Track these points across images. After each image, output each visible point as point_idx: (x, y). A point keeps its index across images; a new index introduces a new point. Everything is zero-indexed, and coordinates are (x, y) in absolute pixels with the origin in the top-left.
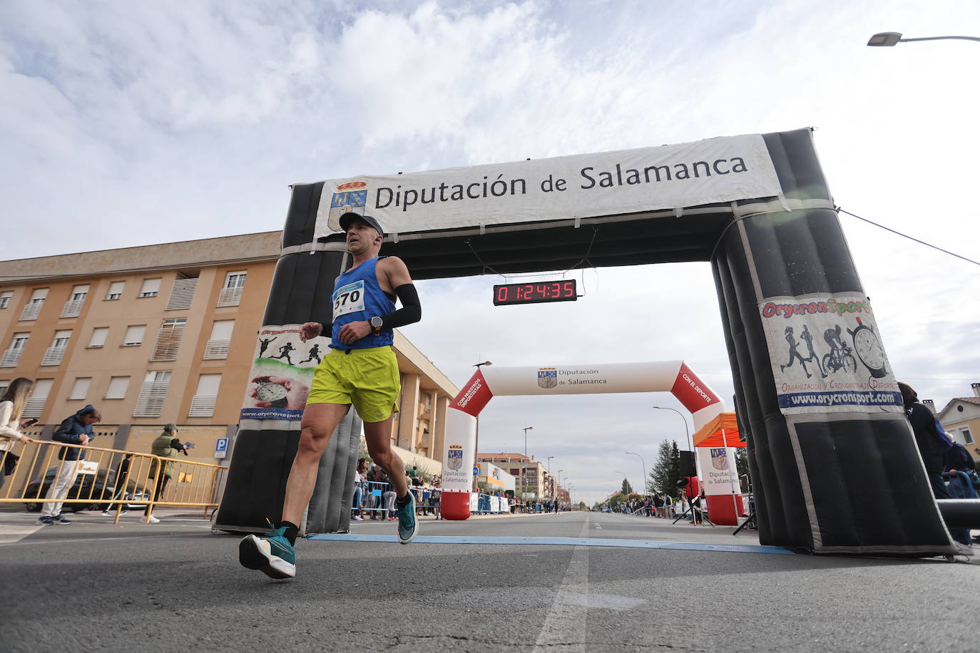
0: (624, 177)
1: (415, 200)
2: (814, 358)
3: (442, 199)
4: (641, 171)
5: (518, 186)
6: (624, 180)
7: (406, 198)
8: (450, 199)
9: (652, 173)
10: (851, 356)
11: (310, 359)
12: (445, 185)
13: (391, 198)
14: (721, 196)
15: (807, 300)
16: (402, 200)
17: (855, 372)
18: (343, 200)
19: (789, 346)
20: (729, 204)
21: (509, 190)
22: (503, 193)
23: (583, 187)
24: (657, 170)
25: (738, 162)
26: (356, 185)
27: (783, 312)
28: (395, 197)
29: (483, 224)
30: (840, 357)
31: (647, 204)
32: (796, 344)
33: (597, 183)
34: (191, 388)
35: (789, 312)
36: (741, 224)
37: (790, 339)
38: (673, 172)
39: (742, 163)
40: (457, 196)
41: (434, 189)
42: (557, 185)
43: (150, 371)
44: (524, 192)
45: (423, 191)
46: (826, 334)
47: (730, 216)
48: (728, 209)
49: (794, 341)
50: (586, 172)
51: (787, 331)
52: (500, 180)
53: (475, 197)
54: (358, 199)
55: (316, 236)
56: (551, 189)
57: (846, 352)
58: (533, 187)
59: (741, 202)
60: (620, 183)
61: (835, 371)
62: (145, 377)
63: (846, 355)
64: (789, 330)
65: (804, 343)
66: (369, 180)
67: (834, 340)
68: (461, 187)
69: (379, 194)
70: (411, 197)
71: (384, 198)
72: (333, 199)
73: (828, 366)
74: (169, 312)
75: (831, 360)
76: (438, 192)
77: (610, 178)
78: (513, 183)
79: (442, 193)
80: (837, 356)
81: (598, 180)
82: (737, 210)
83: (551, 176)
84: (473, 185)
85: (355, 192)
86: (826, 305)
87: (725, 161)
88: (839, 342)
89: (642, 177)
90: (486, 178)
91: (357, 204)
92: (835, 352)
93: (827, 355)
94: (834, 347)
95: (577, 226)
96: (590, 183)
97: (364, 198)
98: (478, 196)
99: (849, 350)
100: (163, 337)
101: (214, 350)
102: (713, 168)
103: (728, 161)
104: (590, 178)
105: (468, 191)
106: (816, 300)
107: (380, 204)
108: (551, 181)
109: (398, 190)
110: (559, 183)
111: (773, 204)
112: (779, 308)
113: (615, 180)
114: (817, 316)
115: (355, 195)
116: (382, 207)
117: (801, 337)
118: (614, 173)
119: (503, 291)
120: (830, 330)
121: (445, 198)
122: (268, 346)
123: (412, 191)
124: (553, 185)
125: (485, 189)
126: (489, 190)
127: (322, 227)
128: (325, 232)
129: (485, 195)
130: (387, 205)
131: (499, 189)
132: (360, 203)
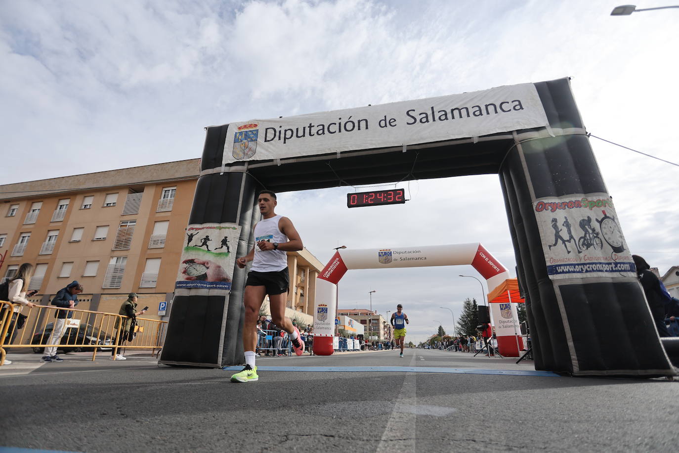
0: (437, 116)
1: (292, 136)
2: (572, 240)
3: (310, 135)
4: (449, 111)
5: (363, 124)
6: (437, 118)
8: (316, 134)
9: (456, 113)
10: (598, 238)
11: (222, 247)
12: (312, 125)
13: (275, 135)
14: (505, 127)
15: (567, 199)
16: (282, 136)
17: (602, 249)
18: (242, 137)
19: (554, 231)
20: (511, 133)
21: (356, 127)
22: (352, 130)
23: (408, 124)
24: (460, 110)
25: (517, 103)
26: (250, 126)
27: (550, 207)
28: (277, 134)
29: (339, 151)
30: (591, 239)
31: (453, 135)
32: (560, 230)
33: (418, 120)
34: (141, 268)
35: (554, 207)
36: (519, 147)
37: (555, 226)
38: (471, 111)
39: (520, 104)
40: (321, 132)
41: (304, 128)
42: (390, 123)
43: (112, 257)
44: (367, 128)
45: (297, 129)
46: (580, 223)
47: (512, 141)
48: (510, 137)
49: (558, 228)
50: (410, 113)
51: (553, 221)
52: (350, 120)
53: (333, 133)
55: (224, 162)
56: (386, 126)
57: (595, 235)
58: (373, 124)
59: (519, 132)
60: (434, 120)
61: (587, 249)
62: (109, 261)
63: (595, 237)
64: (555, 220)
65: (565, 229)
66: (259, 122)
67: (587, 227)
68: (323, 126)
69: (266, 132)
70: (289, 133)
71: (270, 135)
72: (235, 136)
73: (582, 245)
74: (124, 217)
75: (584, 241)
76: (307, 130)
77: (427, 117)
78: (359, 122)
79: (310, 130)
80: (588, 238)
81: (418, 118)
82: (516, 137)
83: (385, 117)
84: (331, 124)
85: (250, 131)
86: (581, 202)
87: (508, 103)
88: (590, 228)
89: (449, 115)
90: (340, 119)
91: (251, 139)
92: (587, 235)
93: (581, 238)
94: (586, 232)
95: (404, 151)
96: (413, 121)
97: (256, 135)
98: (335, 132)
99: (597, 234)
100: (121, 233)
101: (155, 242)
102: (499, 108)
103: (510, 102)
104: (413, 117)
105: (328, 128)
106: (573, 199)
107: (268, 139)
108: (385, 120)
109: (280, 129)
110: (391, 121)
111: (543, 132)
112: (547, 205)
113: (430, 118)
114: (574, 210)
115: (250, 133)
116: (269, 141)
117: (563, 225)
118: (430, 113)
119: (354, 197)
120: (583, 220)
121: (312, 134)
122: (193, 238)
123: (289, 130)
124: (387, 122)
125: (340, 127)
126: (342, 127)
127: (228, 156)
128: (230, 160)
129: (340, 131)
130: (272, 139)
131: (350, 126)
132: (254, 139)
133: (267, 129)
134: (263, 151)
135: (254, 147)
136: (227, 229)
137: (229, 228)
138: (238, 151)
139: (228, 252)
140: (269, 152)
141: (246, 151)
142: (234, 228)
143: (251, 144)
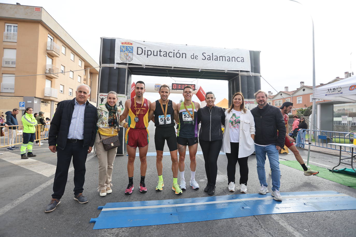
0: (214, 58)
1: (151, 54)
3: (160, 55)
4: (219, 57)
5: (184, 55)
7: (148, 53)
8: (163, 56)
9: (221, 58)
11: (120, 106)
12: (161, 51)
13: (142, 52)
14: (237, 68)
15: (250, 100)
16: (146, 53)
18: (124, 49)
20: (238, 71)
21: (181, 56)
22: (179, 57)
23: (202, 59)
25: (242, 59)
26: (128, 43)
28: (144, 52)
29: (173, 66)
31: (219, 68)
33: (207, 59)
36: (240, 77)
38: (227, 58)
39: (243, 60)
40: (165, 55)
41: (157, 51)
42: (195, 57)
44: (186, 58)
45: (154, 51)
48: (237, 73)
50: (204, 54)
52: (178, 52)
53: (171, 57)
54: (130, 50)
55: (116, 62)
56: (194, 58)
58: (188, 56)
59: (241, 71)
60: (213, 60)
64: (246, 107)
66: (133, 42)
68: (166, 52)
69: (138, 49)
70: (149, 53)
71: (140, 52)
72: (121, 48)
76: (159, 53)
77: (210, 58)
78: (183, 54)
79: (160, 53)
81: (207, 57)
82: (240, 73)
83: (194, 54)
84: (170, 52)
85: (129, 46)
86: (254, 102)
89: (218, 59)
90: (174, 50)
91: (130, 51)
95: (200, 71)
96: (204, 58)
97: (132, 49)
98: (172, 57)
102: (236, 59)
103: (240, 58)
104: (205, 56)
105: (169, 54)
106: (252, 101)
107: (139, 53)
109: (145, 49)
110: (196, 57)
111: (248, 73)
115: (129, 48)
116: (139, 54)
118: (211, 56)
119: (175, 85)
120: (253, 108)
121: (161, 55)
122: (104, 100)
124: (194, 57)
125: (174, 54)
126: (175, 55)
127: (118, 59)
128: (119, 61)
129: (174, 57)
130: (141, 54)
131: (178, 55)
132: (131, 51)
133: (138, 48)
134: (136, 59)
135: (131, 56)
136: (121, 97)
137: (122, 97)
138: (123, 57)
139: (123, 108)
140: (140, 60)
141: (128, 58)
142: (124, 97)
143: (130, 54)
